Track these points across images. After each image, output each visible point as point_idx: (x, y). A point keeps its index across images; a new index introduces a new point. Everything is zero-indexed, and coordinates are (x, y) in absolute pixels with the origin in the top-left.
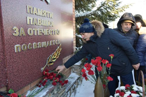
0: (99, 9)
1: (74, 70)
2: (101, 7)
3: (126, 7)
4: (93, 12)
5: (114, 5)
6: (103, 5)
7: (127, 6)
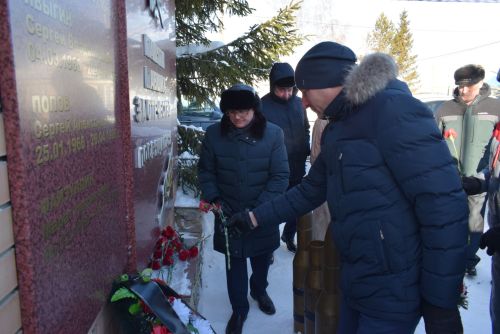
0: (237, 43)
1: (183, 224)
2: (246, 38)
3: (296, 42)
4: (219, 49)
5: (278, 36)
6: (252, 34)
7: (299, 40)
